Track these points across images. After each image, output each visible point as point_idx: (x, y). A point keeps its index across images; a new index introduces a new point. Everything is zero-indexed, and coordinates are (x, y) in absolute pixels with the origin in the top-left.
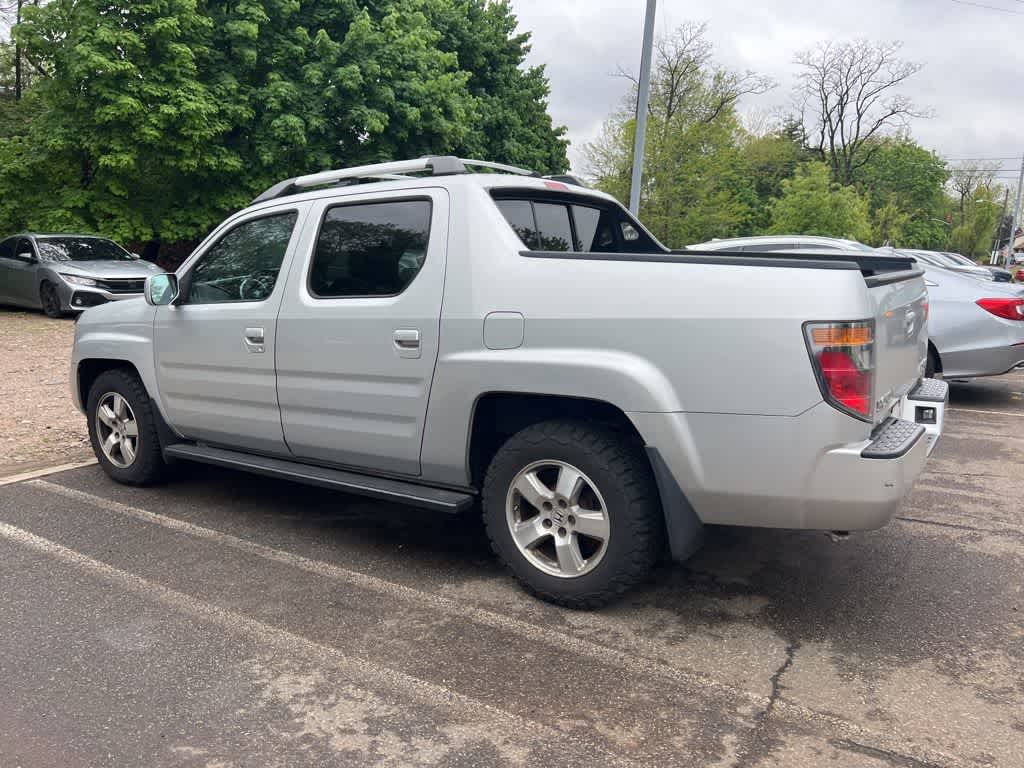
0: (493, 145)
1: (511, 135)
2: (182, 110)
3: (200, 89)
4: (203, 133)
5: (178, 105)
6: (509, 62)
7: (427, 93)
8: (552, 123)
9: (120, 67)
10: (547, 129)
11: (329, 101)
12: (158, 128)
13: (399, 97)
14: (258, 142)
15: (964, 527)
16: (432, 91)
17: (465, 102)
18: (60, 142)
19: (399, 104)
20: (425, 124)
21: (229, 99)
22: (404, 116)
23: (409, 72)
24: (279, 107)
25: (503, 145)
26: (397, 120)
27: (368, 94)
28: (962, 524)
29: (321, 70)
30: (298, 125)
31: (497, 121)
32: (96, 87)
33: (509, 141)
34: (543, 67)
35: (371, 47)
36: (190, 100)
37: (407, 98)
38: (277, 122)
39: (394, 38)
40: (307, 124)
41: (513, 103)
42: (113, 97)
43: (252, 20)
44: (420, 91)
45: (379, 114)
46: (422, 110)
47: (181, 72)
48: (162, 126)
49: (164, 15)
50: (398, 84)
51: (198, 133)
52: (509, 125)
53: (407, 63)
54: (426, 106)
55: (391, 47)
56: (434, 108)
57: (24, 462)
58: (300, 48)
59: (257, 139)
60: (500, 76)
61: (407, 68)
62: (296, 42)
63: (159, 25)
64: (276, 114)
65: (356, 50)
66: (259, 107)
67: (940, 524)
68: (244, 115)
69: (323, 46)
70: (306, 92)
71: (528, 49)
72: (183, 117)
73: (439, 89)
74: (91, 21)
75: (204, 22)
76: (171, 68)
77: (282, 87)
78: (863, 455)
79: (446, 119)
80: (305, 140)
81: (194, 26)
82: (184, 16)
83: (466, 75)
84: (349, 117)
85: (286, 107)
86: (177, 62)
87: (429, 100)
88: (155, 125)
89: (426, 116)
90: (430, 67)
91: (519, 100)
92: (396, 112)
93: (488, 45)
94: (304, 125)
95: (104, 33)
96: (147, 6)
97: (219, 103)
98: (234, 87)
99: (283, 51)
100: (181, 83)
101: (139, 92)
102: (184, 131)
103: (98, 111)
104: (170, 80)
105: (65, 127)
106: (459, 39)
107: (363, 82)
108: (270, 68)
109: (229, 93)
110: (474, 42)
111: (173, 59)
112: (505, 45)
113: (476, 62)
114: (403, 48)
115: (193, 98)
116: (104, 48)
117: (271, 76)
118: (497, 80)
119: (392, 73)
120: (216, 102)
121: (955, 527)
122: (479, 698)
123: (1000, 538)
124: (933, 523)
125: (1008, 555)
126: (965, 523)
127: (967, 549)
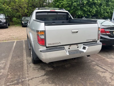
2: (63, 4)
4: (65, 6)
14: (72, 6)
30: (76, 4)
36: (64, 2)
48: (61, 6)
64: (74, 3)
78: (40, 51)
109: (69, 1)
120: (67, 2)
121: (105, 69)
122: (9, 68)
123: (109, 74)
124: (102, 68)
125: (104, 77)
126: (108, 69)
127: (98, 73)
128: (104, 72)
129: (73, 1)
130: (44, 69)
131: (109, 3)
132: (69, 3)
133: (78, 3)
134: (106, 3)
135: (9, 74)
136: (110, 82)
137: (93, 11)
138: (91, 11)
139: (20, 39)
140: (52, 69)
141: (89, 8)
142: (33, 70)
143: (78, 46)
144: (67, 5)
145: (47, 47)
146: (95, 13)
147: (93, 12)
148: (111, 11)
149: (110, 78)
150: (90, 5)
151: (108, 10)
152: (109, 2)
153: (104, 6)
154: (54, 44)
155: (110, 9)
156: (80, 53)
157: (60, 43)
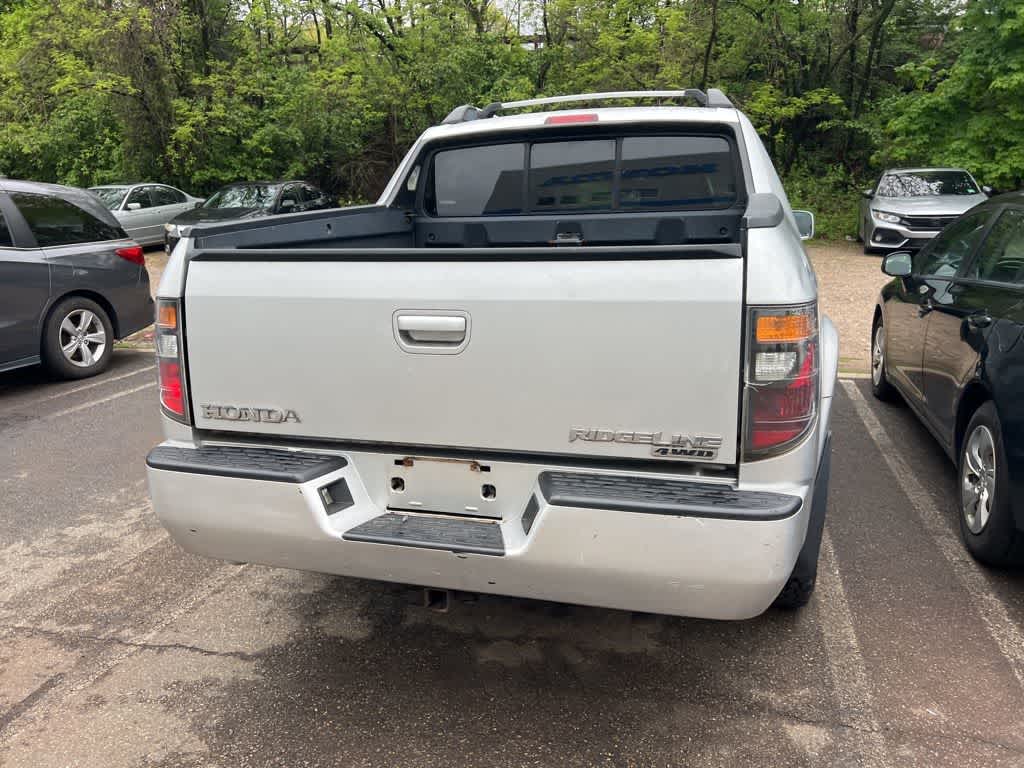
130: (313, 616)
140: (360, 634)
142: (253, 593)
143: (488, 479)
145: (199, 434)
156: (455, 551)
157: (295, 416)
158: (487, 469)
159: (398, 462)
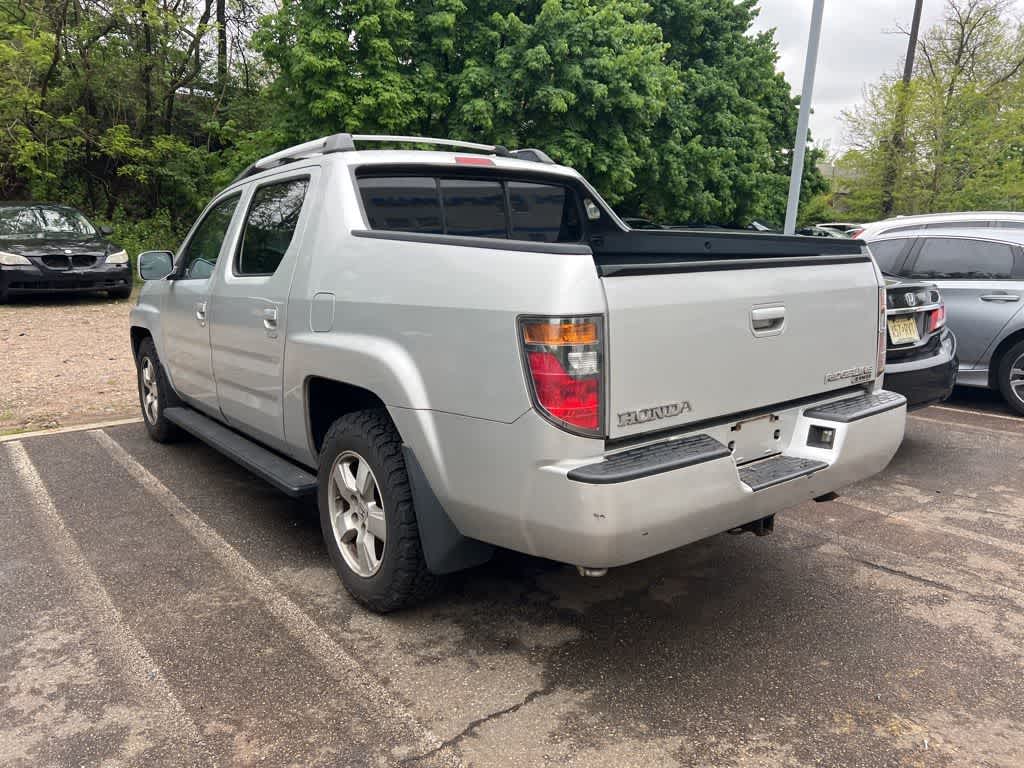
0: (704, 118)
1: (725, 106)
2: (379, 100)
3: (398, 80)
4: (398, 121)
5: (376, 96)
6: (734, 28)
7: (617, 68)
8: (791, 92)
9: (328, 64)
10: (785, 98)
11: (518, 83)
12: (359, 118)
13: (587, 75)
14: (451, 127)
15: (938, 585)
16: (622, 66)
17: (665, 74)
18: (282, 135)
19: (587, 81)
20: (613, 100)
21: (426, 87)
22: (591, 93)
23: (601, 49)
24: (471, 94)
25: (715, 117)
26: (585, 97)
27: (556, 73)
28: (941, 581)
29: (511, 54)
30: (484, 109)
31: (710, 92)
32: (310, 84)
33: (722, 113)
34: (772, 31)
35: (562, 26)
36: (388, 91)
37: (596, 74)
38: (466, 107)
39: (588, 14)
40: (495, 105)
41: (732, 73)
42: (322, 92)
43: (451, 11)
44: (609, 66)
45: (565, 93)
46: (611, 86)
47: (382, 65)
48: (362, 116)
49: (368, 13)
50: (589, 61)
51: (393, 121)
52: (724, 96)
53: (599, 39)
54: (615, 82)
55: (583, 24)
56: (623, 84)
57: (112, 413)
58: (496, 33)
59: (451, 124)
60: (721, 45)
61: (599, 45)
62: (494, 27)
63: (362, 23)
64: (467, 99)
65: (546, 31)
66: (453, 93)
67: (910, 576)
68: (438, 102)
69: (514, 30)
70: (499, 76)
71: (756, 13)
72: (380, 107)
73: (630, 63)
74: (308, 24)
75: (405, 16)
76: (374, 62)
77: (474, 72)
78: (571, 476)
79: (638, 93)
80: (490, 123)
81: (396, 20)
82: (385, 12)
83: (662, 48)
84: (535, 98)
85: (477, 92)
86: (377, 56)
87: (619, 76)
88: (355, 116)
89: (615, 92)
90: (626, 42)
91: (738, 69)
92: (584, 90)
93: (706, 13)
94: (492, 108)
95: (316, 35)
96: (353, 6)
97: (418, 92)
98: (431, 75)
99: (481, 37)
100: (382, 75)
101: (345, 86)
102: (382, 121)
103: (310, 105)
104: (373, 73)
105: (288, 121)
106: (673, 9)
107: (550, 62)
108: (469, 55)
109: (427, 83)
110: (692, 10)
111: (374, 52)
112: (729, 11)
113: (692, 32)
114: (594, 25)
115: (390, 88)
116: (316, 48)
117: (468, 62)
118: (718, 49)
119: (582, 50)
120: (414, 92)
121: (927, 583)
122: (174, 684)
123: (974, 605)
124: (903, 574)
125: (957, 629)
126: (947, 580)
127: (909, 613)
128: (942, 601)
129: (465, 89)
130: (511, 645)
131: (720, 117)
132: (426, 95)
133: (502, 105)
134: (698, 119)
135: (229, 729)
136: (1016, 657)
137: (615, 175)
138: (604, 168)
139: (42, 422)
140: (571, 634)
141: (588, 148)
142: (418, 664)
143: (776, 425)
144: (415, 115)
145: (610, 444)
146: (630, 185)
147: (620, 182)
148: (734, 178)
149: (999, 629)
150: (589, 121)
151: (717, 172)
152: (719, 109)
153: (685, 140)
154: (653, 413)
155: (725, 165)
156: (807, 473)
157: (688, 406)
158: (777, 418)
159: (733, 429)
